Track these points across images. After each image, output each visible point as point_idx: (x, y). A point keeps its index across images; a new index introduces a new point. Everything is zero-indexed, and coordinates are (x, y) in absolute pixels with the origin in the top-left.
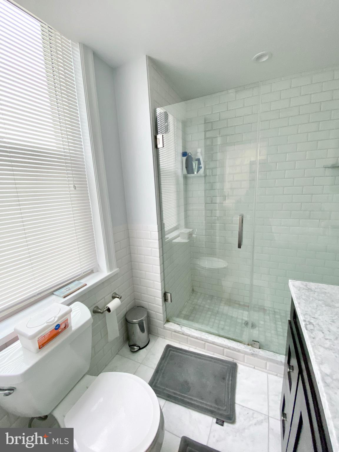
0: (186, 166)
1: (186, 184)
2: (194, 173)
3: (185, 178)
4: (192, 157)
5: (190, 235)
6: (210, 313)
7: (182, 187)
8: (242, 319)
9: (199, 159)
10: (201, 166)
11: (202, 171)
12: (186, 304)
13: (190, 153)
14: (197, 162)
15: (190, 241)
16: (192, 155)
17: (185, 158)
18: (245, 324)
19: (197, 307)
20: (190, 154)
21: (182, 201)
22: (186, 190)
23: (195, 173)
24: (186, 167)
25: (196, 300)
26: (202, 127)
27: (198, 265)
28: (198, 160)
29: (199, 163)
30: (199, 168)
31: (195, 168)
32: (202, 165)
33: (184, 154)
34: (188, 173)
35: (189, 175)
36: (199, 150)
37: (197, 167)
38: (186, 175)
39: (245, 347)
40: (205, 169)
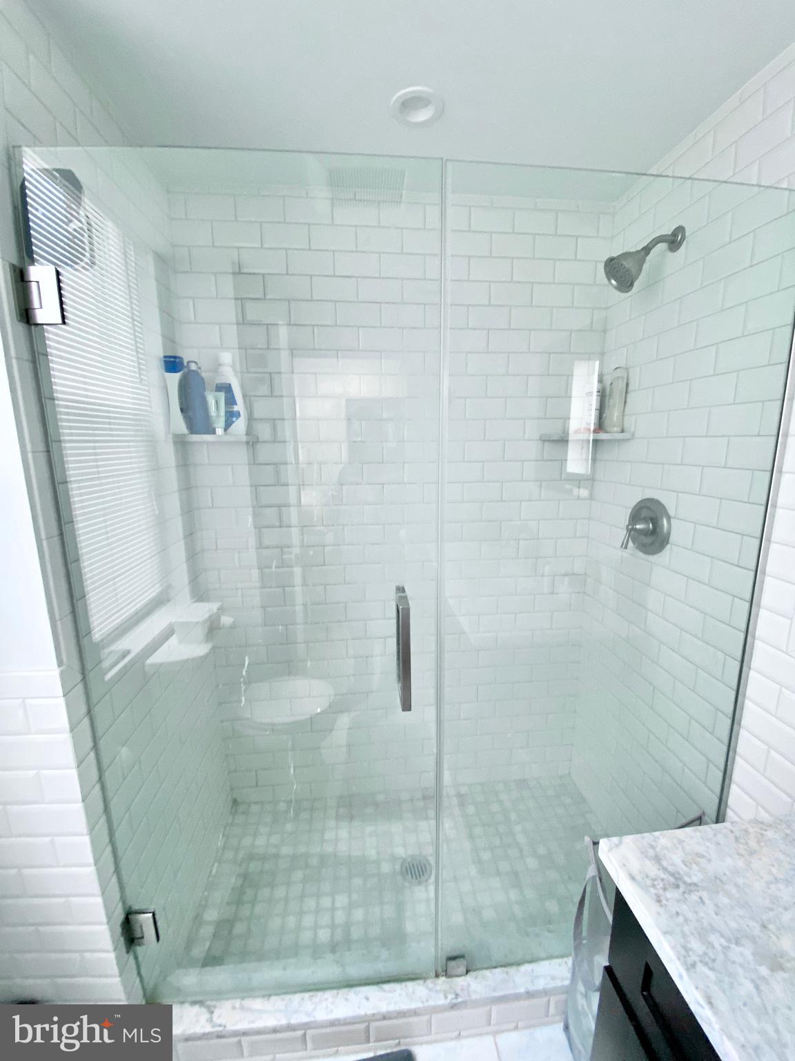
0: (181, 403)
1: (185, 463)
2: (213, 432)
3: (181, 443)
4: (203, 375)
5: (212, 628)
6: (298, 875)
7: (172, 476)
8: (394, 858)
9: (230, 384)
10: (236, 408)
11: (240, 425)
12: (214, 871)
13: (195, 362)
14: (222, 396)
15: (214, 648)
16: (200, 368)
17: (175, 378)
18: (401, 873)
19: (254, 866)
20: (193, 367)
21: (174, 503)
22: (188, 487)
23: (220, 431)
24: (182, 410)
25: (247, 841)
26: (228, 286)
27: (248, 719)
28: (227, 389)
29: (231, 401)
30: (231, 416)
31: (218, 416)
32: (239, 407)
33: (172, 364)
34: (192, 429)
35: (196, 438)
36: (226, 357)
37: (222, 413)
38: (184, 435)
39: (430, 990)
40: (251, 419)
